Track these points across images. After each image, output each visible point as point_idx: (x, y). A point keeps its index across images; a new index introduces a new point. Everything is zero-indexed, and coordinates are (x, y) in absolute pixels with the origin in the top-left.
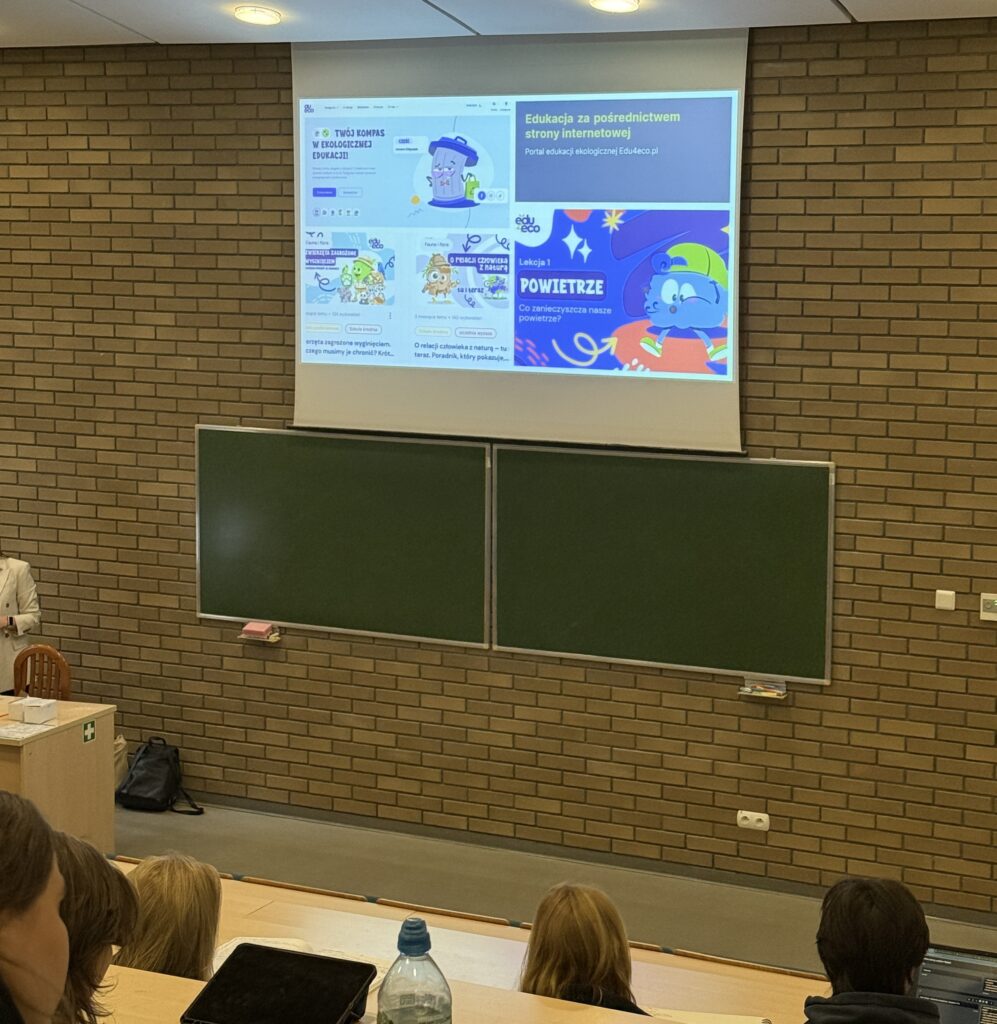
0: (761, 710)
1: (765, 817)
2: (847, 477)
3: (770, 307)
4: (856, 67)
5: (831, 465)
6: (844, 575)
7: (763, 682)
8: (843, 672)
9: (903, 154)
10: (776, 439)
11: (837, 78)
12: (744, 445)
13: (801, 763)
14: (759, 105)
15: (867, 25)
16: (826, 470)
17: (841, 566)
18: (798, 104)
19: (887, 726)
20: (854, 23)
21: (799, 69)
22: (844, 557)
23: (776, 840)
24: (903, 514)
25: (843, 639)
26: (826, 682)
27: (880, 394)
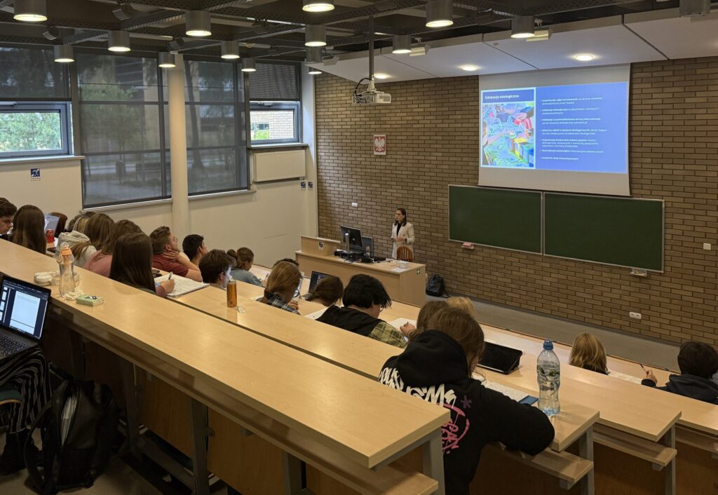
0: (638, 280)
1: (640, 315)
2: (669, 205)
3: (639, 150)
4: (670, 73)
5: (663, 201)
6: (669, 237)
7: (638, 270)
8: (668, 269)
9: (687, 100)
10: (643, 192)
11: (663, 77)
12: (631, 193)
13: (653, 298)
14: (635, 86)
15: (674, 60)
16: (661, 202)
17: (667, 234)
18: (649, 86)
19: (685, 288)
20: (669, 59)
21: (649, 75)
22: (669, 231)
23: (644, 322)
24: (691, 217)
25: (668, 258)
26: (662, 272)
27: (681, 178)
